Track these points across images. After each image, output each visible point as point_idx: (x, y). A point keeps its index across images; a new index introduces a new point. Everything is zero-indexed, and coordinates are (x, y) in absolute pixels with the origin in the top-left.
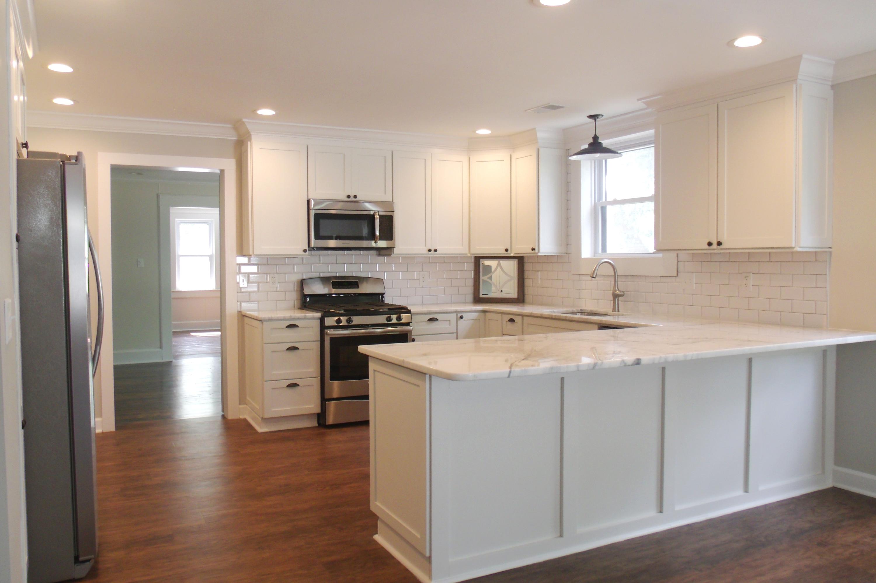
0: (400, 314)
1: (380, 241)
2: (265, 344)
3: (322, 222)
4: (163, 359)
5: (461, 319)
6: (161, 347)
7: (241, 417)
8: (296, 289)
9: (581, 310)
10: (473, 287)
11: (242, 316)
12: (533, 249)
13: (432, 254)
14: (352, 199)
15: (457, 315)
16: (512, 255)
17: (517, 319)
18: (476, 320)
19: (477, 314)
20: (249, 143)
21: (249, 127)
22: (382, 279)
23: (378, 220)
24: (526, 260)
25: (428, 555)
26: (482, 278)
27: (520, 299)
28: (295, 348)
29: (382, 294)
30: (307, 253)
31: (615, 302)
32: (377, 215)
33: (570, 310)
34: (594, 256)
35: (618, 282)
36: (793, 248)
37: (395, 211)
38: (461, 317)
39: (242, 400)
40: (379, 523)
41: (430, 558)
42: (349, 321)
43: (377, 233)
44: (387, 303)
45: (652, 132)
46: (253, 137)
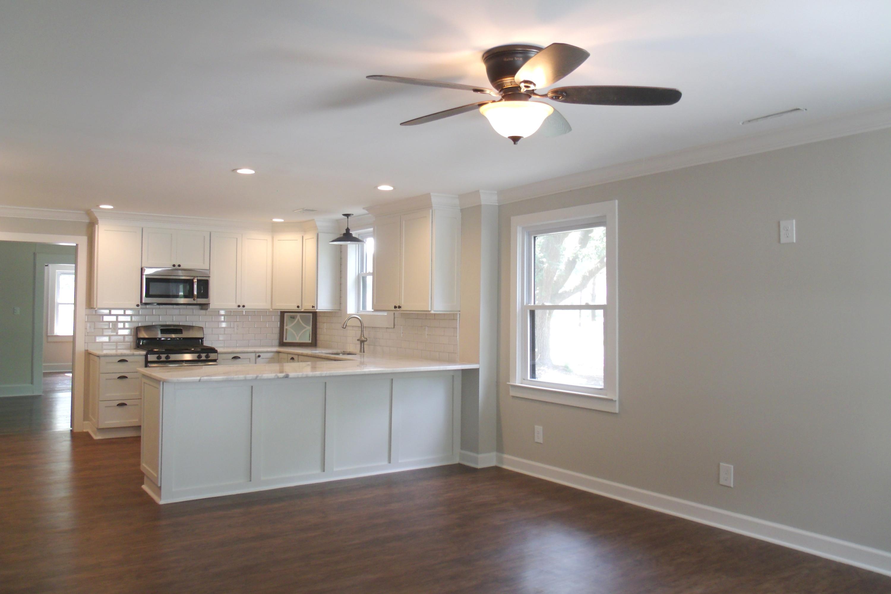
0: (208, 353)
1: (198, 299)
2: (101, 373)
3: (152, 284)
4: (33, 393)
5: (259, 358)
6: (32, 383)
7: (85, 431)
8: (132, 334)
9: (343, 351)
10: (279, 334)
11: (88, 354)
12: (313, 307)
13: (241, 309)
14: (177, 267)
15: (256, 354)
16: (302, 310)
17: (296, 357)
18: (272, 358)
19: (272, 354)
20: (97, 226)
21: (96, 214)
22: (202, 327)
23: (196, 283)
24: (318, 315)
25: (159, 485)
26: (285, 327)
27: (314, 344)
28: (125, 377)
29: (202, 339)
30: (139, 307)
31: (362, 346)
32: (196, 279)
33: (335, 351)
34: (358, 312)
35: (364, 332)
36: (429, 311)
37: (211, 276)
38: (259, 356)
39: (86, 417)
40: (145, 478)
41: (160, 487)
42: (167, 357)
43: (195, 293)
44: (205, 345)
45: (372, 229)
46: (100, 222)
